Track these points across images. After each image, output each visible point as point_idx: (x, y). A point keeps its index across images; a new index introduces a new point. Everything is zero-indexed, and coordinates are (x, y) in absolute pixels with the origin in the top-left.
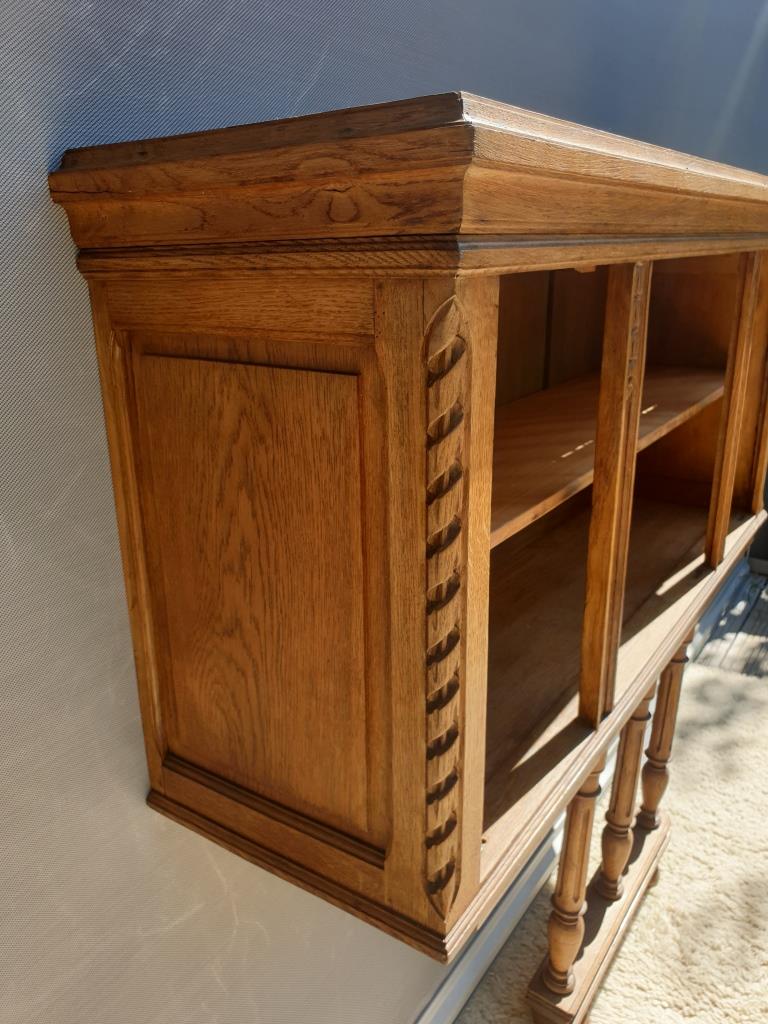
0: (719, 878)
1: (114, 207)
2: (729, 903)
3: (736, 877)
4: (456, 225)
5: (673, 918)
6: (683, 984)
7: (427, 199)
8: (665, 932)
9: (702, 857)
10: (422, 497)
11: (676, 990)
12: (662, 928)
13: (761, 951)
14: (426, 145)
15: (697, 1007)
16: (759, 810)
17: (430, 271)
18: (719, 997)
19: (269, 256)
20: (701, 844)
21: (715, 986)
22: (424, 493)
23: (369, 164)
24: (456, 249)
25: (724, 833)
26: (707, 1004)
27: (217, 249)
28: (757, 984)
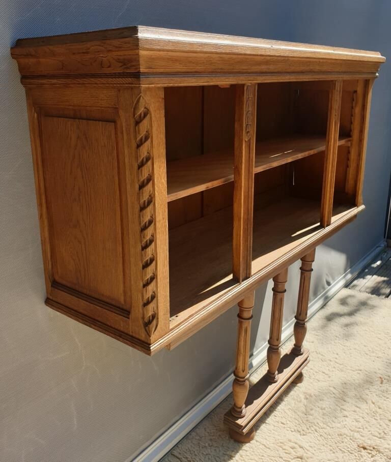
0: (332, 381)
1: (32, 61)
2: (335, 391)
3: (340, 381)
4: (138, 70)
5: (305, 396)
6: (303, 422)
7: (130, 61)
8: (300, 402)
9: (327, 372)
10: (136, 167)
11: (299, 424)
12: (299, 400)
13: (344, 411)
14: (126, 43)
15: (308, 431)
16: (360, 353)
17: (133, 85)
18: (319, 428)
19: (85, 79)
20: (327, 366)
21: (318, 424)
22: (137, 166)
23: (110, 49)
24: (139, 78)
25: (340, 363)
26: (313, 431)
27: (67, 76)
28: (339, 424)
